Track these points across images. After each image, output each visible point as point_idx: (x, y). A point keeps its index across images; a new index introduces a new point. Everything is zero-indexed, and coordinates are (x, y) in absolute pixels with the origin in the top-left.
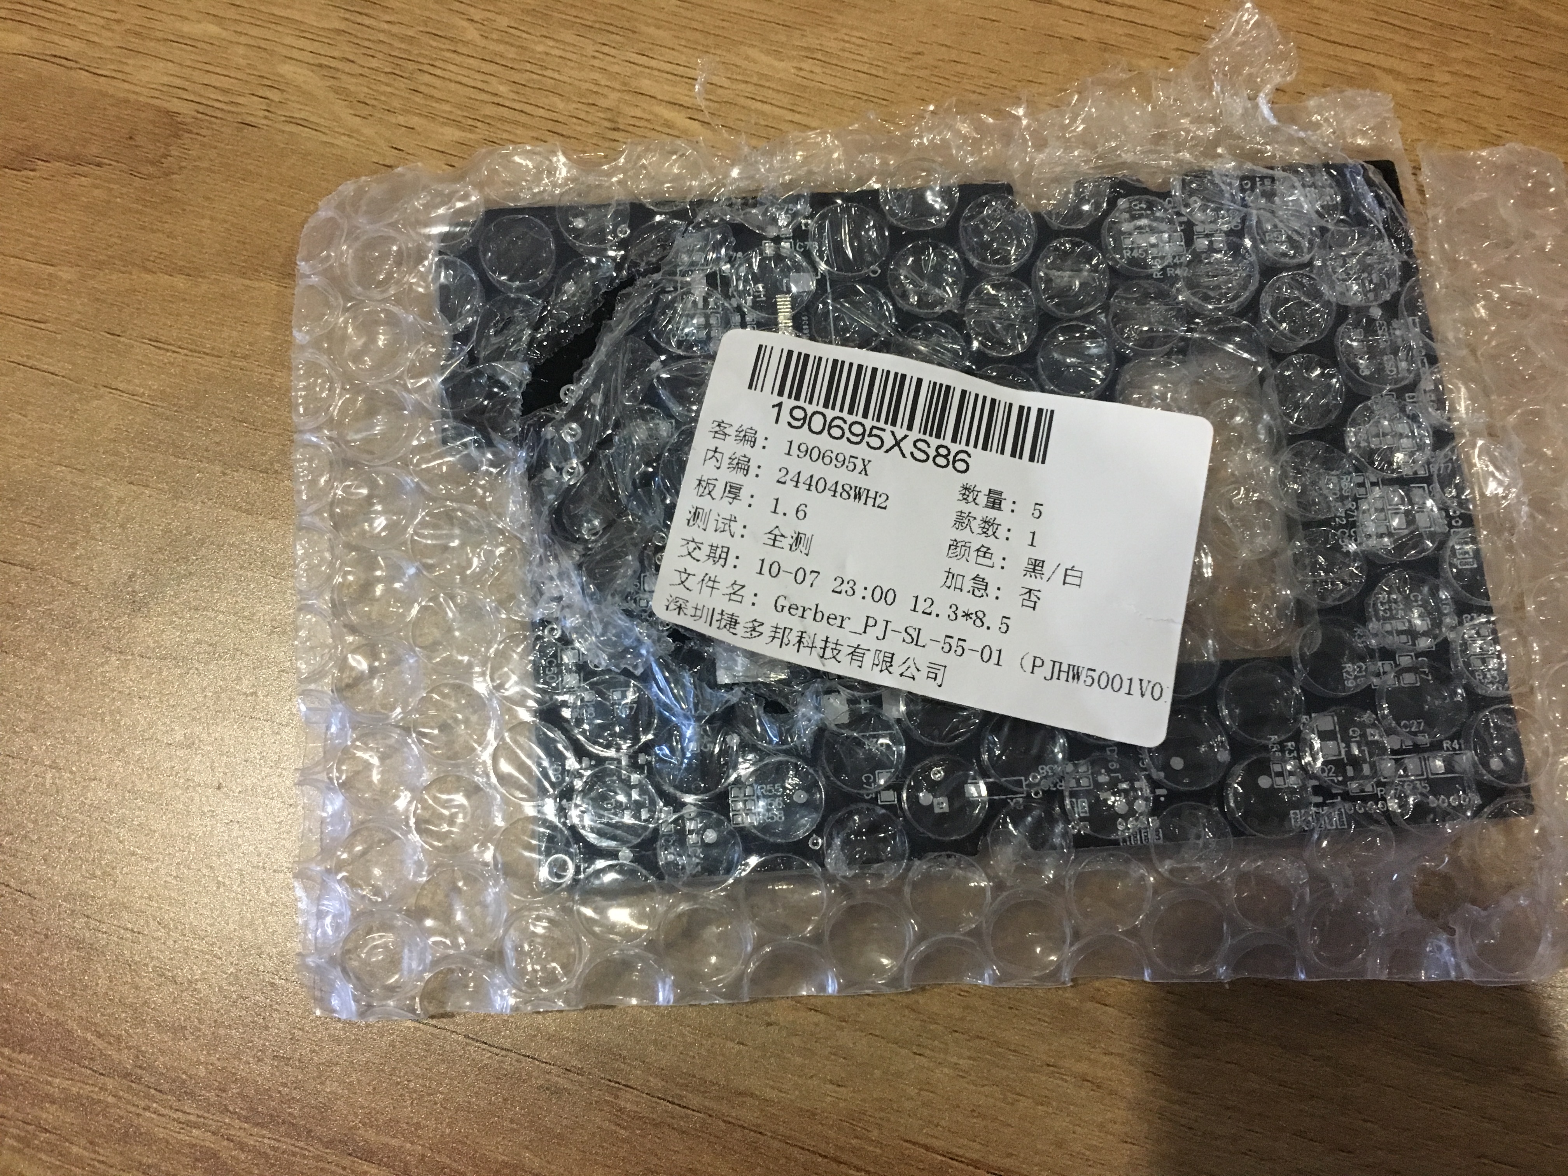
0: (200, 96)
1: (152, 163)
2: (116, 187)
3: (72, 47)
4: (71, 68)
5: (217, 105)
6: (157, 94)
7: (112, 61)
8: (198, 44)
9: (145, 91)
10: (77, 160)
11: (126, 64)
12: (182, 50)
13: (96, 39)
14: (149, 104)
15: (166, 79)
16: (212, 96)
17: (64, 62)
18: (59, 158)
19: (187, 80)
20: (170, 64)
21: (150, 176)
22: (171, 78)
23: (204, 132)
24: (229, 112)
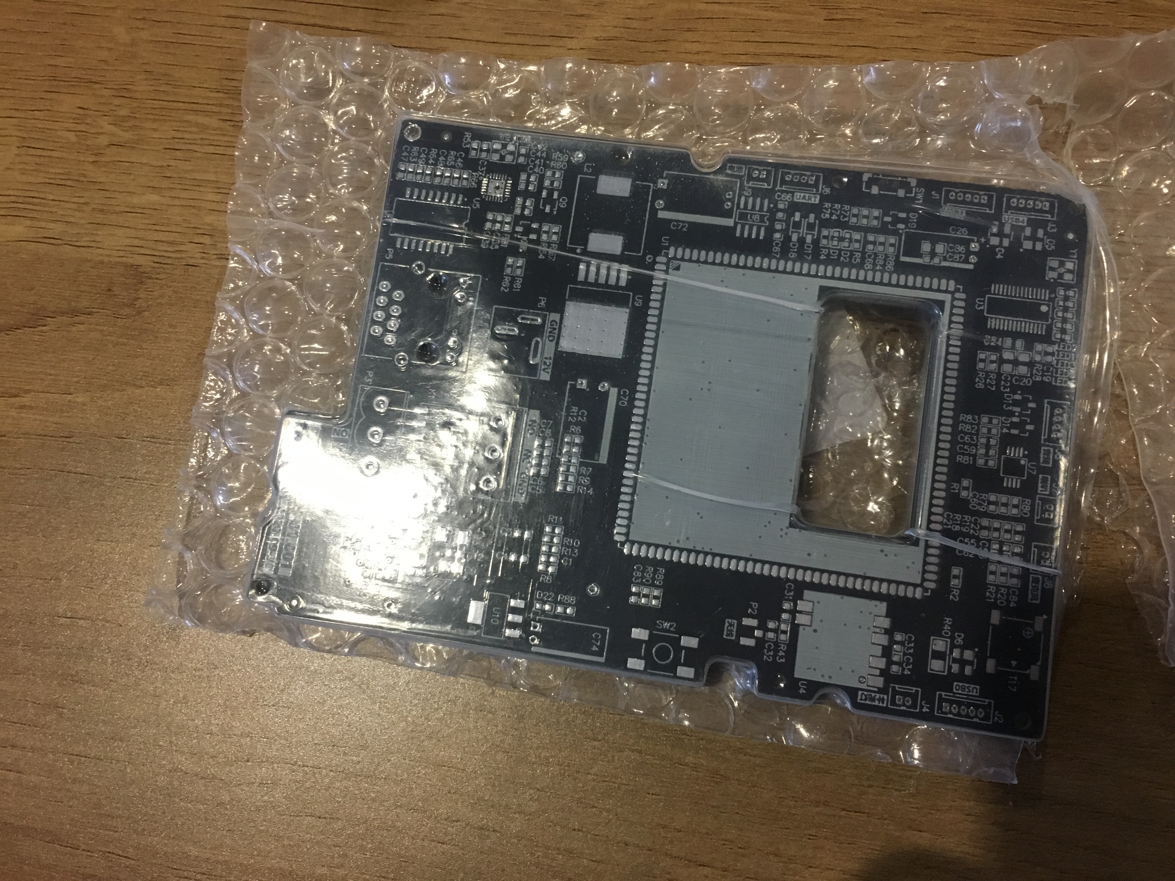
0: (154, 249)
1: (129, 306)
2: (105, 328)
3: (57, 229)
4: (59, 245)
5: (166, 254)
6: (121, 254)
7: (86, 234)
8: (145, 211)
9: (114, 253)
10: (75, 312)
11: (98, 235)
12: (134, 217)
13: (72, 220)
14: (119, 262)
15: (128, 241)
16: (162, 248)
17: (52, 241)
18: (62, 314)
19: (143, 239)
20: (128, 230)
21: (128, 316)
22: (130, 240)
23: (160, 276)
24: (176, 258)
